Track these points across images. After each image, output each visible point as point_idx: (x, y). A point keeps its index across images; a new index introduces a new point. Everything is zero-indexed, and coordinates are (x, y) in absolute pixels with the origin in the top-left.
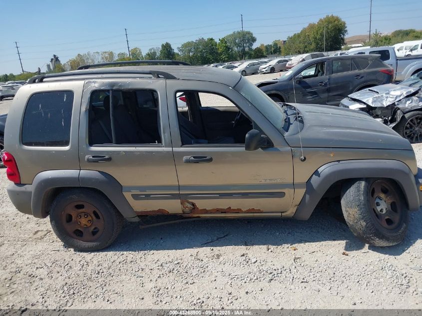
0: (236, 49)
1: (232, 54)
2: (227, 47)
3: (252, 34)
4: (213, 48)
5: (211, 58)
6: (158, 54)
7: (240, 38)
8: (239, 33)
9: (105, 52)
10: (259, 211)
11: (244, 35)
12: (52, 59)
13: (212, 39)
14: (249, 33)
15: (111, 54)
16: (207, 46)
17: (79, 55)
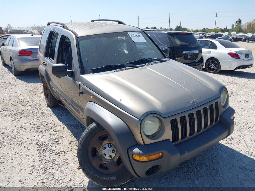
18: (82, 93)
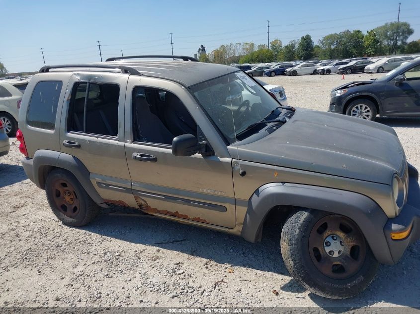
0: (385, 42)
1: (381, 48)
2: (375, 40)
3: (409, 25)
4: (359, 41)
5: (354, 52)
6: (297, 46)
7: (393, 30)
8: (392, 24)
9: (247, 44)
10: (204, 222)
11: (398, 27)
12: (199, 49)
13: (359, 32)
14: (405, 24)
15: (252, 45)
16: (351, 39)
17: (223, 45)
18: (243, 174)
